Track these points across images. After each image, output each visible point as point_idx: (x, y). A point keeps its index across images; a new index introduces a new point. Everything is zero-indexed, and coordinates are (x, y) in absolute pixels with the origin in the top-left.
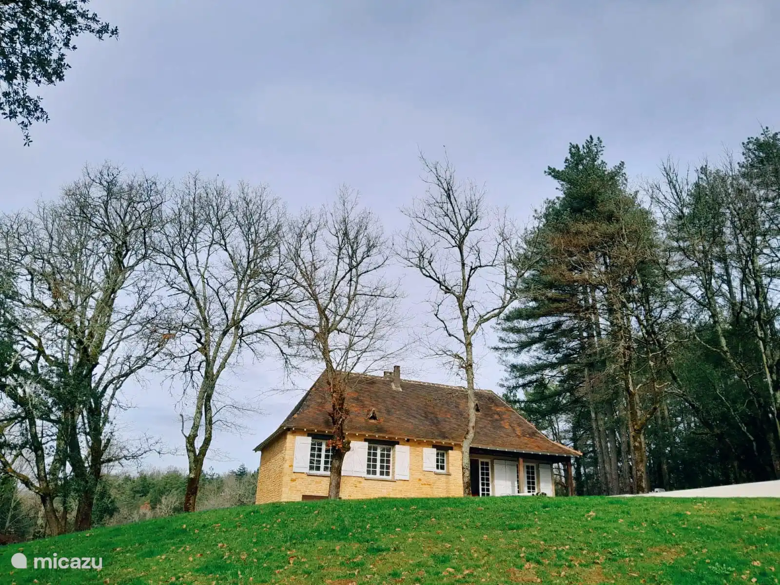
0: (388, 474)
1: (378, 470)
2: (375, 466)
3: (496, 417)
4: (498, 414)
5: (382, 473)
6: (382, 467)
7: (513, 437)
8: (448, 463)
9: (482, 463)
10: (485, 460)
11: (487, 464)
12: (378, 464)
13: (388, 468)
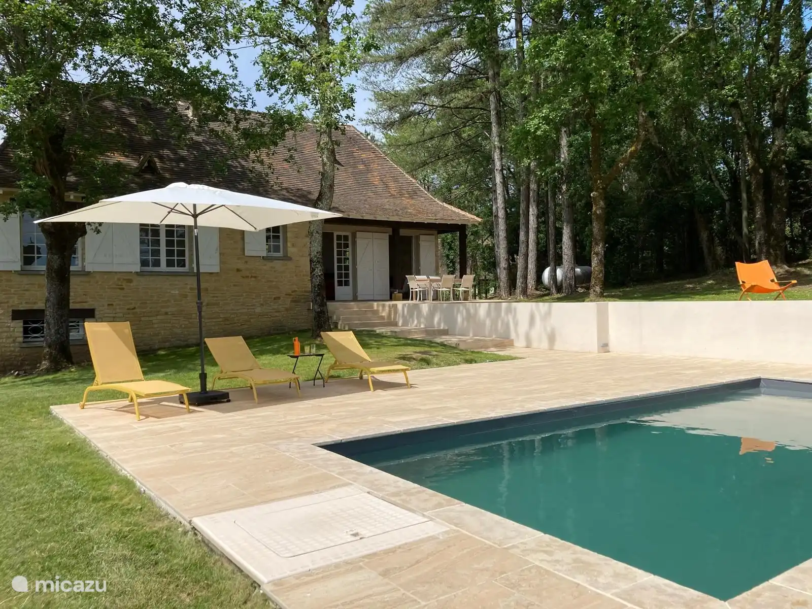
0: (182, 264)
1: (163, 258)
2: (156, 253)
3: (361, 167)
4: (363, 163)
5: (170, 263)
6: (170, 253)
7: (386, 198)
8: (285, 241)
9: (339, 237)
10: (343, 234)
11: (346, 238)
12: (163, 248)
13: (182, 253)
